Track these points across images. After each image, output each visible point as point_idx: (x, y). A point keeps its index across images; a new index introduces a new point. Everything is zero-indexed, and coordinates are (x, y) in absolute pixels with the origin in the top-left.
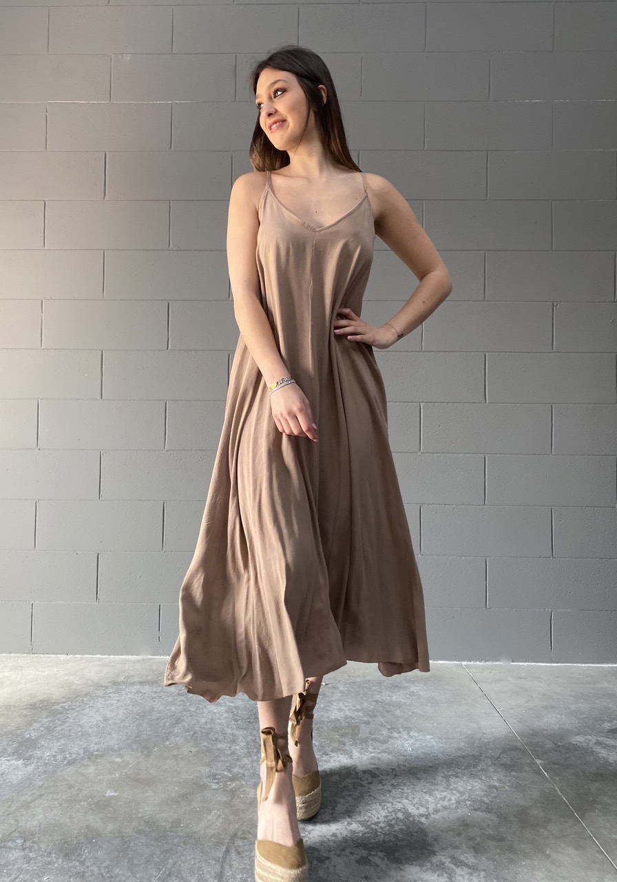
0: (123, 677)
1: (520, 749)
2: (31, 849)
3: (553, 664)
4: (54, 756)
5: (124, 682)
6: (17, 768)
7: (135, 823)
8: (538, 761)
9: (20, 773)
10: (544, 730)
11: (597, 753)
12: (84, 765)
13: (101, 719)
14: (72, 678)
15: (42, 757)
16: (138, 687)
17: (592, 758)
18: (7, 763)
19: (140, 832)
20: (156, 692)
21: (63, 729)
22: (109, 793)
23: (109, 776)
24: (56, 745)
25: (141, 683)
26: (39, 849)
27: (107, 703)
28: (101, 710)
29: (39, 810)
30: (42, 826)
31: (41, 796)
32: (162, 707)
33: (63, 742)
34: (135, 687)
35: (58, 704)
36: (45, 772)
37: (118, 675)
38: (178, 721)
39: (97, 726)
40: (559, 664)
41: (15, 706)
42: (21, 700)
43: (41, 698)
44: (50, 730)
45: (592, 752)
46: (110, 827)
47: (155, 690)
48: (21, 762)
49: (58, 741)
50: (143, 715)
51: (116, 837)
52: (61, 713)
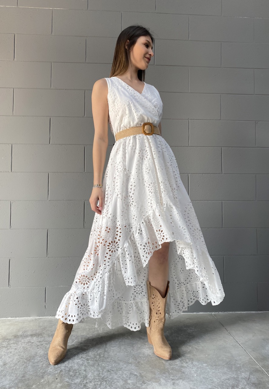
0: (21, 332)
5: (21, 336)
13: (2, 364)
16: (30, 338)
25: (32, 335)
34: (28, 338)
37: (19, 331)
47: (39, 340)
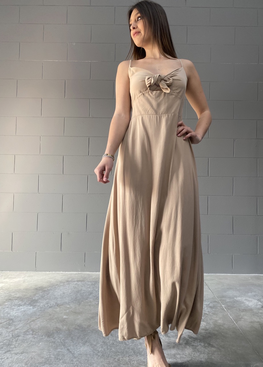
0: (71, 279)
1: (217, 302)
2: (35, 335)
3: (233, 275)
4: (44, 305)
5: (71, 281)
6: (30, 309)
7: (74, 326)
8: (223, 306)
9: (31, 311)
10: (226, 296)
11: (245, 303)
12: (55, 308)
13: (62, 293)
14: (51, 279)
15: (39, 306)
16: (76, 282)
17: (243, 304)
18: (26, 307)
19: (76, 329)
20: (83, 284)
21: (47, 297)
22: (65, 317)
23: (65, 312)
24: (45, 302)
25: (78, 281)
26: (38, 335)
27: (64, 288)
28: (62, 290)
29: (38, 322)
30: (39, 328)
31: (39, 318)
32: (85, 289)
33: (47, 300)
35: (46, 288)
36: (41, 310)
37: (69, 279)
38: (91, 293)
39: (61, 295)
40: (235, 274)
41: (29, 289)
42: (31, 287)
43: (39, 286)
44: (42, 297)
45: (243, 303)
46: (65, 327)
47: (83, 283)
48: (32, 307)
49: (46, 300)
50: (78, 292)
51: (67, 331)
52: (47, 291)
